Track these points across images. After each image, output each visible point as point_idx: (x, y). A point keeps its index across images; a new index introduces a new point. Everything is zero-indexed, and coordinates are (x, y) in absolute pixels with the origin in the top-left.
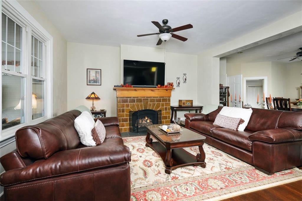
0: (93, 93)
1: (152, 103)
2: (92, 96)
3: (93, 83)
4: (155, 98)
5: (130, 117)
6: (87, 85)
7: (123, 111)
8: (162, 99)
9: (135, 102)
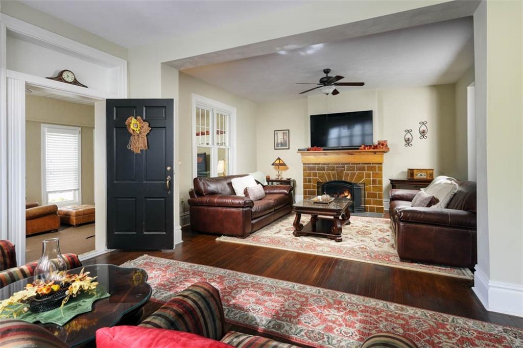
0: (279, 159)
1: (350, 172)
2: (276, 162)
3: (281, 146)
4: (355, 165)
5: (318, 189)
6: (275, 149)
7: (310, 181)
8: (367, 167)
9: (324, 170)
